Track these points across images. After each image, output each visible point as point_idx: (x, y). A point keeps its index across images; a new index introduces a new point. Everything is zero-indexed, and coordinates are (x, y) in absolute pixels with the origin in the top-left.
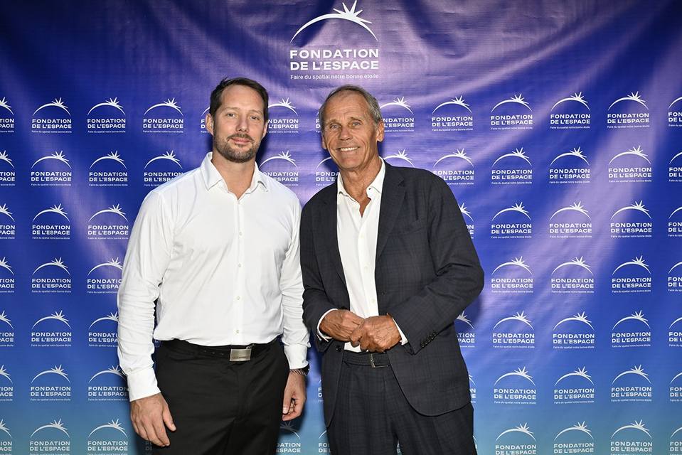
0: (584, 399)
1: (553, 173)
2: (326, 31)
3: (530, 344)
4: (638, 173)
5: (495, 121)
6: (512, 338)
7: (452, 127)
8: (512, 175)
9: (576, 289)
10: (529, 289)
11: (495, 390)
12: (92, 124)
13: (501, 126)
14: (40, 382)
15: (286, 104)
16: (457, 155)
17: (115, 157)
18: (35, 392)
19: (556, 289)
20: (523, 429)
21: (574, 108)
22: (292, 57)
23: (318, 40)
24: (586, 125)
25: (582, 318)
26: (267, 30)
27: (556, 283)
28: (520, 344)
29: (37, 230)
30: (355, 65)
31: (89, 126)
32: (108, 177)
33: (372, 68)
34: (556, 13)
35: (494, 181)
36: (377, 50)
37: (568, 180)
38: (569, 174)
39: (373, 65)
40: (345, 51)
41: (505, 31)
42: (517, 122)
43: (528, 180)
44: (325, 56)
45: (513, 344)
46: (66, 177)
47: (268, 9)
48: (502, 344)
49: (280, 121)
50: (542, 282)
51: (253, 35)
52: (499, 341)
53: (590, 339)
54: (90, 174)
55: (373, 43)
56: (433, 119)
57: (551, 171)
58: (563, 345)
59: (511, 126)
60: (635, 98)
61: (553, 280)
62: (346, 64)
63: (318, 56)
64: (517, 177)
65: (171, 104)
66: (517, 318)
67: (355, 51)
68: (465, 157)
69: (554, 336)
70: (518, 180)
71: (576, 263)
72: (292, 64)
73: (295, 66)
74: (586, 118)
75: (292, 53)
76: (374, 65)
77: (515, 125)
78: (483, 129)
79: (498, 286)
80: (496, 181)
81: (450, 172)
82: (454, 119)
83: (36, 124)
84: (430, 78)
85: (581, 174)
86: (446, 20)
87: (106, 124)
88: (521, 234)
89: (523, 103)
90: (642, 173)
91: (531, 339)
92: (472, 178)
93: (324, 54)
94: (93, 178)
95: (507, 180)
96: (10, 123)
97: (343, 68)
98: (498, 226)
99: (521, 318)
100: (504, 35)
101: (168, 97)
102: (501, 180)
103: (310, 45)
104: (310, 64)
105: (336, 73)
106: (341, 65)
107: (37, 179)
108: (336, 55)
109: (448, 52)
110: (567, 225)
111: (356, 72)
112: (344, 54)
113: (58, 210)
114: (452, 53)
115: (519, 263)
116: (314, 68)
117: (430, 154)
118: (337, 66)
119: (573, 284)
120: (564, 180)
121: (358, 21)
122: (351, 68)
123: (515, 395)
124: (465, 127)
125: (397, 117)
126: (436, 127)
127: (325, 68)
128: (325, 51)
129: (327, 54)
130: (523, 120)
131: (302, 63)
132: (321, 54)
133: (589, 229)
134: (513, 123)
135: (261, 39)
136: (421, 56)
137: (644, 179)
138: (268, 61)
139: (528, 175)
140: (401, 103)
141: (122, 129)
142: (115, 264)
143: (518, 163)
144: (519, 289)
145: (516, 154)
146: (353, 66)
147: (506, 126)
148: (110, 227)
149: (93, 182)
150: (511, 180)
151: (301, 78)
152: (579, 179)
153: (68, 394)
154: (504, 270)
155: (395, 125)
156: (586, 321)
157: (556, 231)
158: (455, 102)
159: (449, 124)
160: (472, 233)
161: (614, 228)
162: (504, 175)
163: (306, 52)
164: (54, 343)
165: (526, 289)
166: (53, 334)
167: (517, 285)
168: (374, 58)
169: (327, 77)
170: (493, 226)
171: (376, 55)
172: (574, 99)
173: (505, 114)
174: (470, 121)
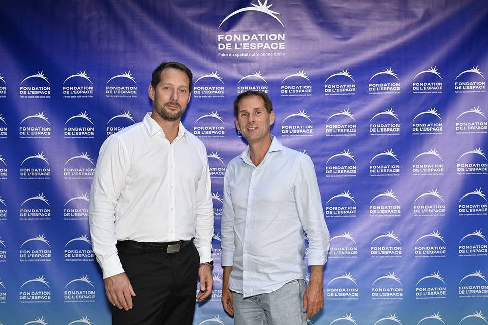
0: (438, 295)
2: (245, 20)
3: (398, 255)
4: (478, 126)
5: (372, 87)
6: (385, 251)
7: (340, 93)
8: (385, 128)
9: (431, 213)
10: (398, 214)
11: (373, 290)
12: (66, 91)
13: (376, 91)
14: (27, 289)
15: (215, 76)
16: (343, 113)
17: (84, 116)
18: (23, 296)
19: (417, 213)
20: (393, 319)
21: (430, 78)
22: (219, 40)
23: (239, 27)
24: (439, 91)
25: (436, 235)
26: (201, 19)
27: (417, 209)
28: (391, 255)
29: (24, 172)
30: (267, 46)
31: (64, 92)
32: (79, 131)
33: (280, 48)
34: (416, 7)
36: (284, 35)
37: (427, 132)
38: (427, 127)
40: (259, 35)
41: (379, 20)
42: (388, 88)
43: (396, 132)
44: (244, 39)
45: (385, 255)
46: (47, 131)
48: (378, 255)
49: (210, 88)
50: (407, 209)
51: (191, 23)
52: (375, 253)
53: (443, 250)
54: (65, 129)
55: (280, 29)
56: (326, 86)
57: (414, 125)
58: (422, 255)
59: (384, 91)
60: (475, 70)
61: (415, 207)
62: (260, 45)
63: (239, 39)
64: (388, 130)
65: (127, 76)
66: (388, 235)
67: (267, 35)
68: (349, 115)
69: (416, 248)
70: (389, 132)
71: (431, 194)
72: (219, 45)
73: (221, 46)
74: (439, 86)
75: (220, 37)
76: (281, 46)
77: (386, 91)
78: (363, 94)
79: (374, 212)
80: (372, 132)
81: (339, 127)
82: (341, 86)
83: (24, 91)
84: (323, 55)
85: (436, 127)
86: (335, 12)
87: (77, 91)
88: (391, 173)
89: (393, 74)
90: (481, 126)
91: (399, 251)
92: (355, 131)
93: (244, 37)
94: (67, 132)
95: (380, 132)
96: (3, 90)
97: (258, 48)
98: (375, 167)
99: (391, 235)
100: (378, 23)
101: (125, 70)
102: (376, 132)
103: (233, 30)
104: (233, 45)
105: (253, 52)
106: (257, 46)
107: (24, 133)
108: (252, 38)
109: (336, 36)
110: (425, 166)
111: (267, 50)
112: (259, 37)
113: (40, 157)
114: (340, 37)
115: (390, 194)
116: (236, 48)
117: (323, 113)
118: (253, 46)
119: (430, 209)
120: (423, 132)
121: (270, 12)
122: (264, 48)
123: (387, 293)
124: (349, 92)
125: (299, 85)
126: (328, 93)
127: (244, 48)
128: (244, 35)
130: (393, 87)
131: (227, 44)
132: (242, 37)
133: (441, 168)
134: (385, 89)
135: (196, 26)
136: (316, 39)
137: (481, 130)
138: (201, 42)
140: (302, 74)
141: (90, 95)
142: (85, 197)
143: (389, 120)
144: (389, 214)
145: (387, 113)
146: (265, 47)
147: (380, 91)
148: (81, 170)
149: (67, 135)
150: (384, 132)
151: (227, 55)
152: (434, 131)
153: (49, 297)
154: (379, 199)
155: (297, 91)
156: (439, 237)
157: (418, 170)
158: (342, 74)
159: (337, 90)
160: (355, 171)
161: (460, 167)
162: (379, 128)
163: (231, 36)
164: (37, 258)
165: (395, 214)
166: (37, 252)
167: (389, 211)
168: (281, 40)
169: (246, 55)
170: (370, 167)
171: (283, 39)
172: (430, 71)
173: (379, 82)
174: (354, 88)
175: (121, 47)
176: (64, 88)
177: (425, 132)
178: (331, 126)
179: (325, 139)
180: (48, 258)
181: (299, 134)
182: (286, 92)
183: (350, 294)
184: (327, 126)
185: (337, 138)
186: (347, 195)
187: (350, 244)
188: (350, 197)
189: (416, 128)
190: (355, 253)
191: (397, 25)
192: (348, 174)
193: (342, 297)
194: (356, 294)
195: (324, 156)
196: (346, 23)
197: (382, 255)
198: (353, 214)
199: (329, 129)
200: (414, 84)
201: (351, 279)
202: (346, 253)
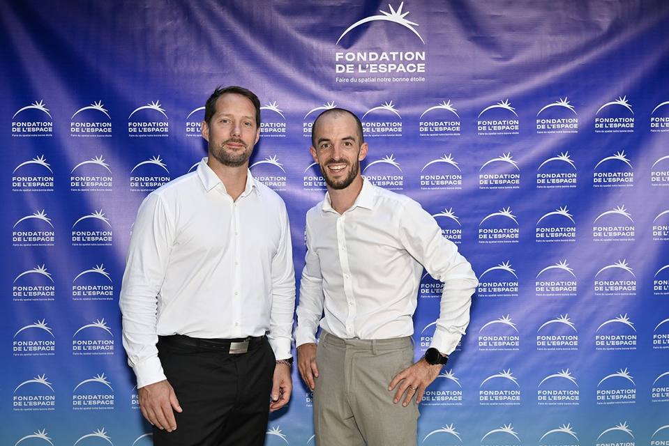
0: (625, 400)
1: (597, 177)
2: (371, 33)
3: (574, 346)
5: (541, 124)
6: (556, 341)
7: (498, 131)
8: (557, 179)
9: (618, 292)
10: (574, 292)
11: (539, 392)
12: (133, 128)
13: (546, 129)
14: (82, 391)
15: (331, 108)
16: (503, 159)
17: (157, 162)
18: (77, 400)
19: (599, 292)
20: (567, 430)
21: (618, 112)
22: (337, 60)
23: (363, 42)
24: (630, 129)
25: (624, 320)
26: (312, 32)
27: (599, 286)
28: (563, 346)
29: (76, 237)
30: (401, 68)
31: (130, 130)
32: (150, 182)
33: (419, 71)
34: (602, 16)
35: (539, 185)
36: (424, 53)
37: (612, 183)
38: (613, 178)
39: (419, 68)
40: (391, 53)
41: (551, 34)
42: (562, 126)
43: (573, 184)
44: (371, 59)
45: (557, 347)
46: (107, 182)
47: (314, 10)
48: (547, 347)
50: (586, 284)
51: (299, 37)
52: (543, 344)
53: (632, 340)
54: (132, 179)
55: (419, 46)
56: (479, 123)
57: (595, 175)
58: (605, 346)
59: (556, 129)
61: (596, 283)
62: (393, 67)
63: (364, 59)
66: (560, 321)
67: (401, 53)
68: (511, 161)
69: (597, 337)
70: (563, 184)
71: (618, 266)
72: (337, 66)
73: (340, 68)
74: (629, 123)
75: (338, 56)
76: (421, 68)
77: (560, 129)
78: (528, 132)
79: (542, 289)
80: (541, 184)
81: (496, 176)
82: (500, 123)
83: (76, 127)
84: (476, 81)
85: (624, 178)
86: (493, 23)
87: (148, 128)
88: (565, 238)
89: (568, 106)
91: (574, 341)
92: (517, 182)
93: (370, 56)
94: (134, 182)
95: (551, 184)
96: (48, 127)
97: (390, 71)
98: (543, 230)
99: (564, 320)
100: (550, 38)
102: (546, 184)
103: (356, 47)
104: (356, 67)
105: (383, 75)
106: (387, 68)
107: (77, 184)
108: (382, 58)
109: (494, 55)
110: (610, 228)
111: (402, 75)
112: (390, 57)
113: (98, 216)
114: (500, 56)
115: (563, 266)
116: (360, 71)
117: (475, 158)
118: (383, 69)
119: (615, 286)
120: (608, 183)
121: (405, 23)
122: (397, 71)
123: (558, 396)
124: (511, 131)
125: (443, 121)
126: (482, 131)
127: (371, 71)
128: (371, 54)
129: (374, 56)
130: (569, 124)
131: (348, 66)
132: (368, 56)
133: (631, 232)
134: (558, 126)
135: (307, 42)
136: (468, 59)
138: (313, 63)
139: (572, 179)
140: (447, 106)
141: (164, 133)
143: (563, 167)
144: (562, 292)
145: (561, 158)
146: (399, 70)
147: (552, 129)
149: (135, 187)
150: (556, 184)
151: (347, 80)
152: (622, 183)
153: (112, 402)
154: (549, 273)
155: (441, 129)
156: (628, 323)
157: (600, 234)
158: (501, 106)
159: (495, 128)
160: (517, 236)
161: (657, 230)
162: (549, 179)
163: (352, 55)
164: (96, 351)
165: (569, 292)
166: (95, 342)
167: (561, 289)
168: (420, 61)
169: (374, 80)
170: (538, 230)
171: (423, 58)
172: (619, 103)
173: (550, 117)
174: (516, 124)
175: (205, 69)
176: (130, 124)
177: (610, 183)
178: (487, 176)
179: (478, 193)
180: (110, 351)
181: (444, 186)
182: (426, 129)
183: (509, 398)
184: (481, 176)
185: (495, 192)
186: (506, 267)
187: (510, 332)
188: (510, 270)
189: (598, 178)
190: (517, 344)
191: (575, 41)
192: (508, 239)
193: (499, 401)
194: (518, 398)
195: (476, 216)
196: (507, 37)
197: (552, 347)
198: (514, 293)
199: (483, 179)
200: (597, 120)
201: (511, 378)
202: (504, 343)
